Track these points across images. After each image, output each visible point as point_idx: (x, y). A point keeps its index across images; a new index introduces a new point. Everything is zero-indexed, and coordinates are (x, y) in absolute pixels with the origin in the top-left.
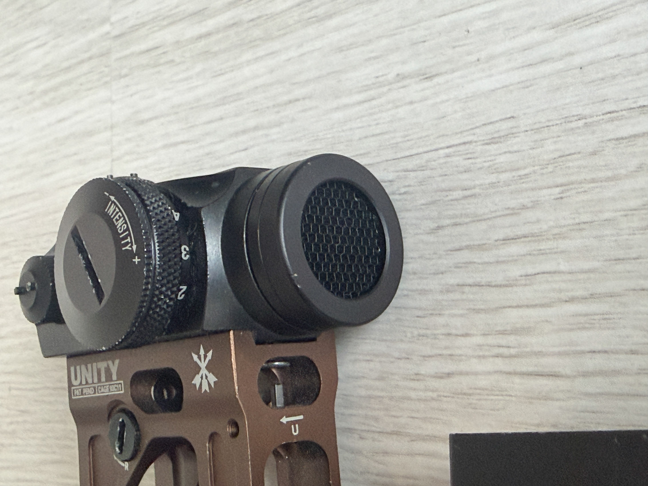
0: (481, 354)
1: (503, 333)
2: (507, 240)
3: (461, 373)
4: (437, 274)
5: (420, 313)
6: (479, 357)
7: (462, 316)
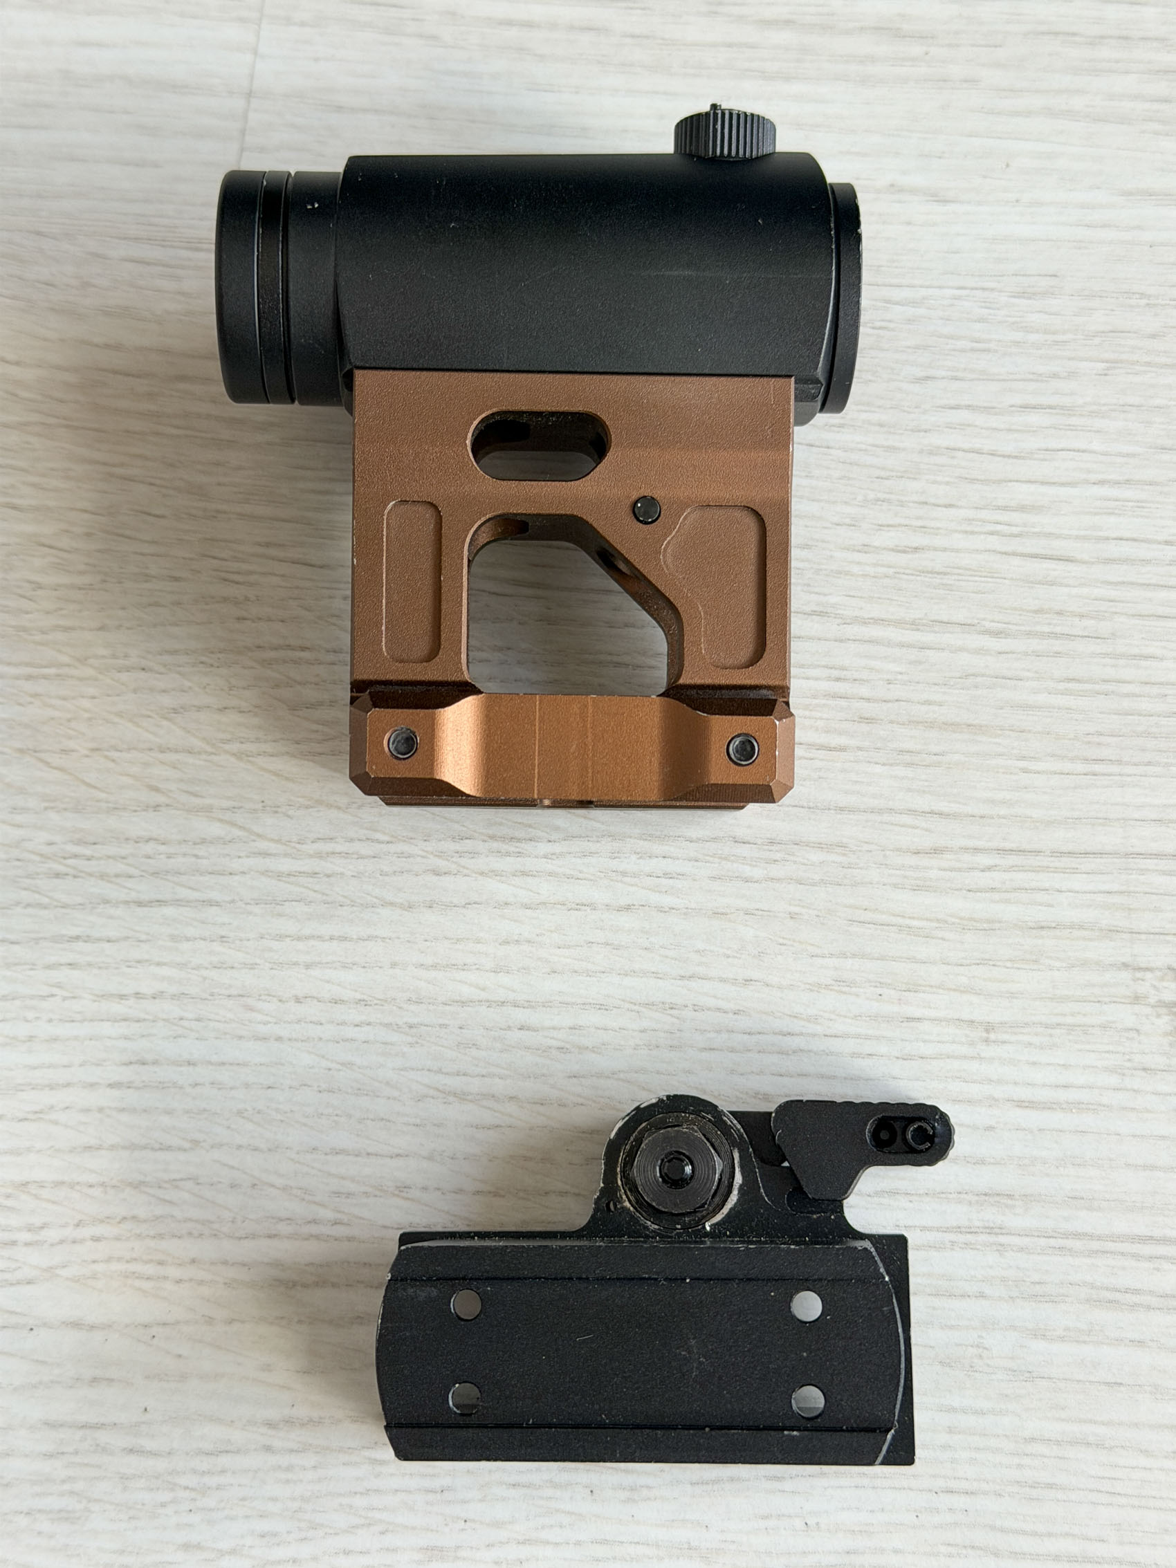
0: (969, 529)
1: (1005, 508)
2: (1026, 407)
3: (935, 549)
4: (919, 431)
5: (883, 474)
6: (966, 532)
7: (947, 483)
